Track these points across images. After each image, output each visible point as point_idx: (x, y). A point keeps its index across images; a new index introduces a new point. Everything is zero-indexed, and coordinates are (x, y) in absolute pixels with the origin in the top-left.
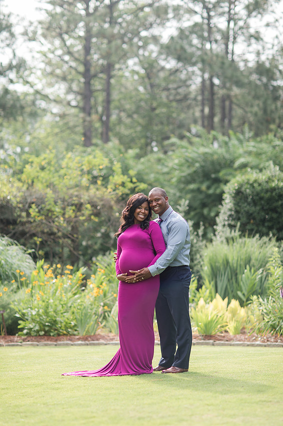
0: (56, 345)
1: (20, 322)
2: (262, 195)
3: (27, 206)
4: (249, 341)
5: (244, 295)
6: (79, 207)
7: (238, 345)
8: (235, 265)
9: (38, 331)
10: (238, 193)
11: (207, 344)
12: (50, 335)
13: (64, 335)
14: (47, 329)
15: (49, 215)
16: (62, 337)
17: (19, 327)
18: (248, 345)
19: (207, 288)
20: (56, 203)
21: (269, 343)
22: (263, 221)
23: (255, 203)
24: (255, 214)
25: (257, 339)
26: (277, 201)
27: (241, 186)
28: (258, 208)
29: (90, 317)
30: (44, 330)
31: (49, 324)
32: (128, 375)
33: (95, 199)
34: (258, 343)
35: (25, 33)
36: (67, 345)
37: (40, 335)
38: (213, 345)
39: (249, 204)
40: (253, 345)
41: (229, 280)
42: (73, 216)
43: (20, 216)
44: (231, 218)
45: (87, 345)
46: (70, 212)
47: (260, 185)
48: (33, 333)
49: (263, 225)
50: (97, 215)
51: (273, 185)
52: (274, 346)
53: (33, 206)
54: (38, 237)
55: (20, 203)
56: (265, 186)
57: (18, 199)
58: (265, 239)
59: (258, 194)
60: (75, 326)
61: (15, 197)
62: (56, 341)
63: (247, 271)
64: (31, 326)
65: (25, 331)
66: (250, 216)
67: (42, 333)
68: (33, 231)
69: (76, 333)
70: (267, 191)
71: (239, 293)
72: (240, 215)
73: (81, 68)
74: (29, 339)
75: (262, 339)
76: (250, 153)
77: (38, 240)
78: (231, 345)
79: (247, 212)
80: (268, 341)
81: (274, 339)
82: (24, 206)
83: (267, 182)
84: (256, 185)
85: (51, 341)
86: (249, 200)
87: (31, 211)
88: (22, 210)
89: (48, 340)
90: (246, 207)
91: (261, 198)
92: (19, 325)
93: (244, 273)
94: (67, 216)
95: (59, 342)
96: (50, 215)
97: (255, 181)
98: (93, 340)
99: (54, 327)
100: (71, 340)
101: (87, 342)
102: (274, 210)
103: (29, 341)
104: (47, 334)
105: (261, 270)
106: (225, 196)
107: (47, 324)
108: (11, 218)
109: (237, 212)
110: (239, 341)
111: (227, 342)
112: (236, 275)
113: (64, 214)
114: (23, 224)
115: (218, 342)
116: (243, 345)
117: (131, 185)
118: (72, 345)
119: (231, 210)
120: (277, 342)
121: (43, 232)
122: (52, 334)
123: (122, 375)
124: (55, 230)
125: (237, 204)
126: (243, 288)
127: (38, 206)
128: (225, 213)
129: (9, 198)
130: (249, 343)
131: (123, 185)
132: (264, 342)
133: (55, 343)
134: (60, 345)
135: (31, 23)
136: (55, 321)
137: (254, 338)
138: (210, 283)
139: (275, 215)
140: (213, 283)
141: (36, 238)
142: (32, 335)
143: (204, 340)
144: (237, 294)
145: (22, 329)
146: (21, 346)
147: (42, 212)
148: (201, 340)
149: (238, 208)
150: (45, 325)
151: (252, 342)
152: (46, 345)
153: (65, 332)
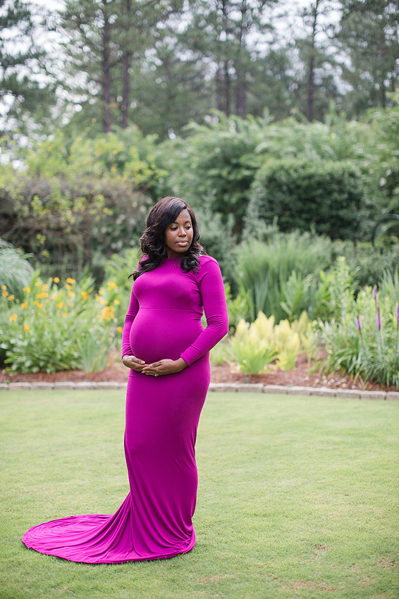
0: (53, 388)
1: (8, 354)
2: (299, 182)
3: (29, 199)
4: (311, 386)
5: (289, 307)
6: (90, 198)
7: (296, 393)
8: (276, 271)
9: (30, 367)
10: (272, 181)
11: (255, 390)
12: (46, 373)
13: (65, 370)
14: (42, 364)
15: (54, 208)
16: (62, 373)
17: (6, 361)
18: (311, 394)
19: (242, 297)
20: (63, 194)
21: (340, 390)
22: (300, 212)
23: (291, 192)
24: (291, 205)
25: (321, 382)
26: (316, 189)
27: (274, 172)
28: (295, 197)
29: (99, 348)
30: (38, 365)
31: (45, 358)
32: (149, 560)
33: (108, 189)
34: (324, 389)
35: (44, 23)
36: (68, 388)
37: (32, 373)
38: (263, 391)
39: (284, 193)
40: (318, 394)
41: (269, 288)
42: (83, 208)
43: (20, 210)
44: (263, 209)
45: (95, 388)
46: (79, 204)
47: (296, 171)
48: (25, 370)
49: (300, 217)
50: (111, 206)
51: (311, 171)
52: (348, 396)
53: (36, 198)
54: (42, 234)
55: (21, 194)
56: (302, 172)
57: (19, 191)
58: (307, 235)
59: (294, 182)
60: (80, 358)
61: (16, 187)
62: (54, 381)
63: (293, 278)
64: (23, 359)
65: (14, 367)
66: (286, 207)
67: (35, 370)
68: (37, 226)
69: (80, 366)
70: (304, 178)
71: (284, 305)
72: (274, 206)
73: (100, 58)
74: (19, 378)
75: (329, 384)
76: (271, 138)
77: (41, 239)
78: (287, 393)
79: (282, 203)
80: (338, 386)
81: (346, 383)
82: (26, 198)
83: (304, 167)
84: (292, 172)
85: (47, 381)
86: (285, 188)
87: (33, 204)
88: (23, 203)
89: (43, 379)
90: (280, 196)
91: (298, 187)
92: (7, 358)
93: (288, 280)
94: (76, 209)
95: (58, 384)
96: (56, 207)
97: (291, 167)
98: (102, 381)
99: (51, 361)
100: (73, 379)
101: (94, 384)
102: (313, 200)
103: (18, 381)
104: (43, 370)
105: (309, 277)
106: (255, 184)
107: (42, 358)
108: (10, 212)
109: (271, 202)
110: (298, 385)
111: (281, 388)
112: (279, 281)
113: (72, 207)
114: (25, 219)
115: (269, 387)
116: (304, 393)
117: (149, 173)
118: (74, 388)
119: (262, 199)
120: (350, 388)
121: (48, 228)
122: (48, 371)
123: (135, 561)
124: (63, 225)
125: (270, 193)
126: (288, 298)
127: (41, 198)
128: (256, 203)
129: (7, 189)
130: (311, 389)
131: (140, 172)
132: (331, 387)
133: (52, 385)
134: (59, 388)
135: (50, 13)
136: (54, 353)
137: (317, 381)
138: (246, 291)
139: (313, 206)
140: (250, 291)
141: (39, 236)
142: (24, 372)
143: (250, 383)
144: (280, 306)
145: (10, 365)
146: (8, 389)
147: (48, 205)
148: (245, 383)
149: (271, 198)
150: (39, 359)
151: (316, 387)
152: (41, 388)
153: (66, 366)
